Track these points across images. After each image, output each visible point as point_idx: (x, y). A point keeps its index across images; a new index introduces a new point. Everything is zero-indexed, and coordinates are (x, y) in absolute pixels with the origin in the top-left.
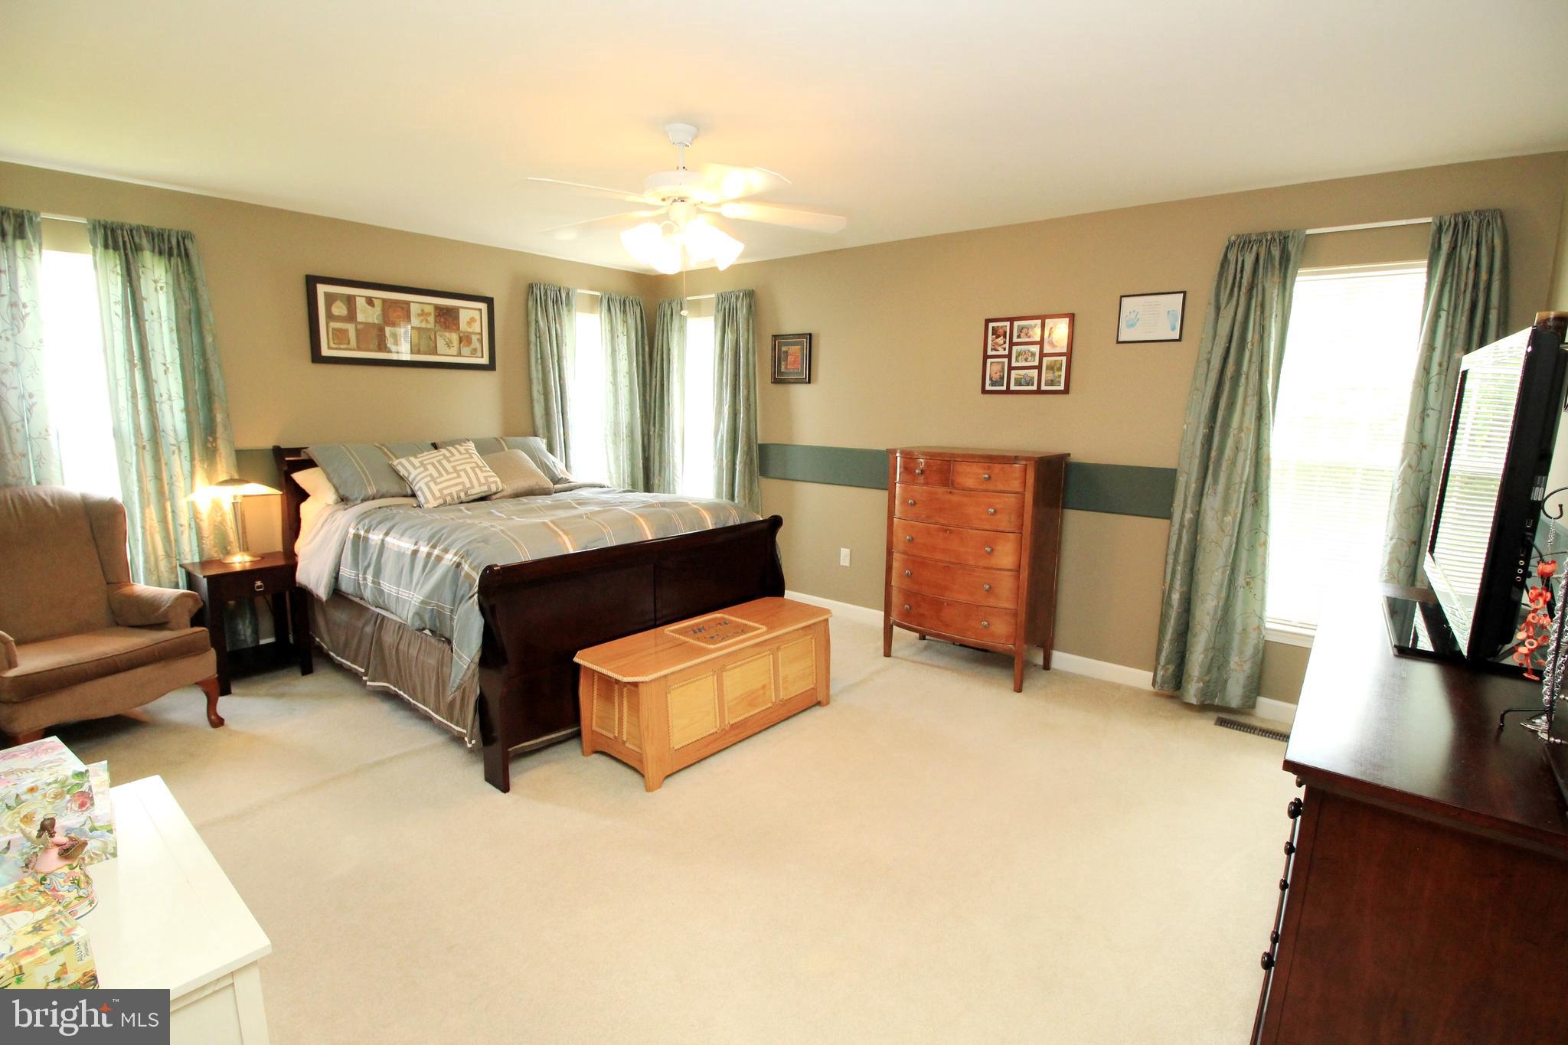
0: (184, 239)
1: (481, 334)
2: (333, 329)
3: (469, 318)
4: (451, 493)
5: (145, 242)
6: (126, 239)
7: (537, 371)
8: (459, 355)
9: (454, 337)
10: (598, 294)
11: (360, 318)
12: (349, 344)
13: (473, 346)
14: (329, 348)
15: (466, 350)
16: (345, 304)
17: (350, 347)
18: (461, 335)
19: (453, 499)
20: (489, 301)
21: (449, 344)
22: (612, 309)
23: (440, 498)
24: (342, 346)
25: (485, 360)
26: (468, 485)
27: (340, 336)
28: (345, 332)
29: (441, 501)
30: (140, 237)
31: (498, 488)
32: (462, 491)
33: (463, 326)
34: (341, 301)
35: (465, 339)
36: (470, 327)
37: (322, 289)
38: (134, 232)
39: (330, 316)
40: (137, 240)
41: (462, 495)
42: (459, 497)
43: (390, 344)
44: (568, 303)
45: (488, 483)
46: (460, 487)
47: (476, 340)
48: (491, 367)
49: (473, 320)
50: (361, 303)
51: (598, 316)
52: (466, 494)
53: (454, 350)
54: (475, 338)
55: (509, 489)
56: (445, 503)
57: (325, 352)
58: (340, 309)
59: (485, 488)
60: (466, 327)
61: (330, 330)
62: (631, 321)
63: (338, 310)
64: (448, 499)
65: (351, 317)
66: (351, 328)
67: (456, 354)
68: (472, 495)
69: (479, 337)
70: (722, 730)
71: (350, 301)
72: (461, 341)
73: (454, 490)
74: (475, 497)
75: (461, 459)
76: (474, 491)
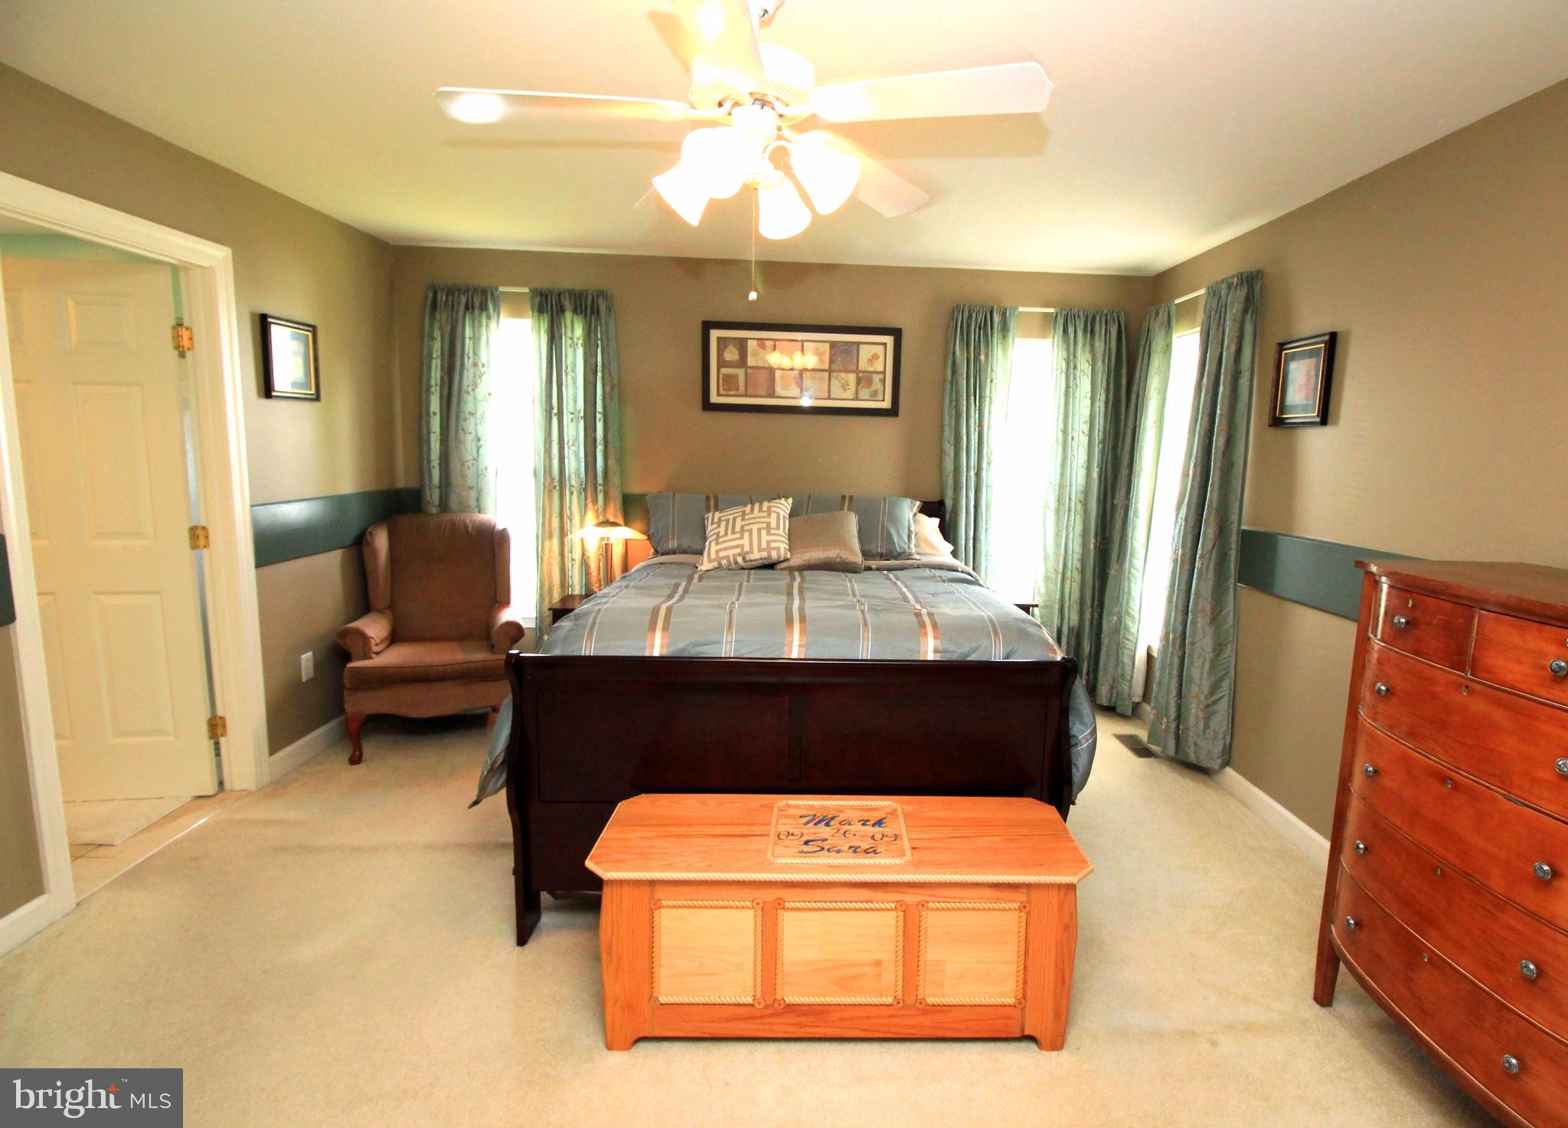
0: (598, 297)
1: (884, 373)
2: (724, 375)
3: (871, 354)
4: (728, 556)
5: (567, 304)
6: (554, 303)
7: (950, 417)
8: (856, 398)
9: (852, 378)
10: (1051, 310)
11: (751, 362)
12: (738, 389)
13: (873, 388)
14: (719, 394)
15: (864, 393)
16: (737, 349)
17: (739, 393)
18: (860, 375)
19: (729, 562)
20: (896, 333)
21: (845, 386)
22: (1071, 330)
23: (714, 560)
24: (731, 393)
25: (886, 404)
26: (747, 548)
27: (729, 382)
28: (734, 377)
29: (715, 564)
30: (565, 299)
31: (779, 556)
32: (740, 554)
33: (863, 365)
34: (734, 346)
35: (864, 379)
36: (871, 366)
37: (715, 334)
38: (562, 295)
39: (722, 363)
40: (562, 300)
41: (740, 559)
42: (736, 563)
43: (779, 390)
44: (1005, 329)
45: (769, 549)
46: (738, 550)
47: (878, 380)
48: (893, 412)
49: (875, 357)
50: (752, 345)
51: (1050, 340)
52: (744, 559)
53: (850, 394)
54: (876, 378)
55: (795, 561)
56: (720, 567)
57: (714, 399)
58: (732, 354)
59: (765, 554)
60: (867, 365)
61: (721, 376)
62: (1099, 345)
63: (730, 355)
64: (724, 562)
65: (742, 362)
66: (740, 373)
67: (851, 397)
68: (751, 561)
69: (882, 376)
70: (766, 1007)
71: (742, 344)
72: (859, 381)
73: (731, 552)
74: (755, 564)
75: (759, 517)
76: (752, 557)
